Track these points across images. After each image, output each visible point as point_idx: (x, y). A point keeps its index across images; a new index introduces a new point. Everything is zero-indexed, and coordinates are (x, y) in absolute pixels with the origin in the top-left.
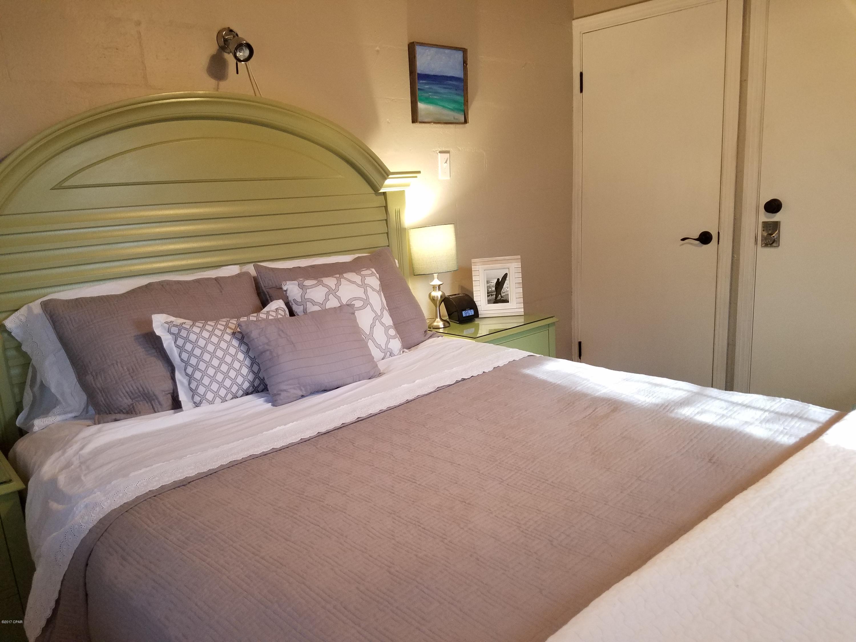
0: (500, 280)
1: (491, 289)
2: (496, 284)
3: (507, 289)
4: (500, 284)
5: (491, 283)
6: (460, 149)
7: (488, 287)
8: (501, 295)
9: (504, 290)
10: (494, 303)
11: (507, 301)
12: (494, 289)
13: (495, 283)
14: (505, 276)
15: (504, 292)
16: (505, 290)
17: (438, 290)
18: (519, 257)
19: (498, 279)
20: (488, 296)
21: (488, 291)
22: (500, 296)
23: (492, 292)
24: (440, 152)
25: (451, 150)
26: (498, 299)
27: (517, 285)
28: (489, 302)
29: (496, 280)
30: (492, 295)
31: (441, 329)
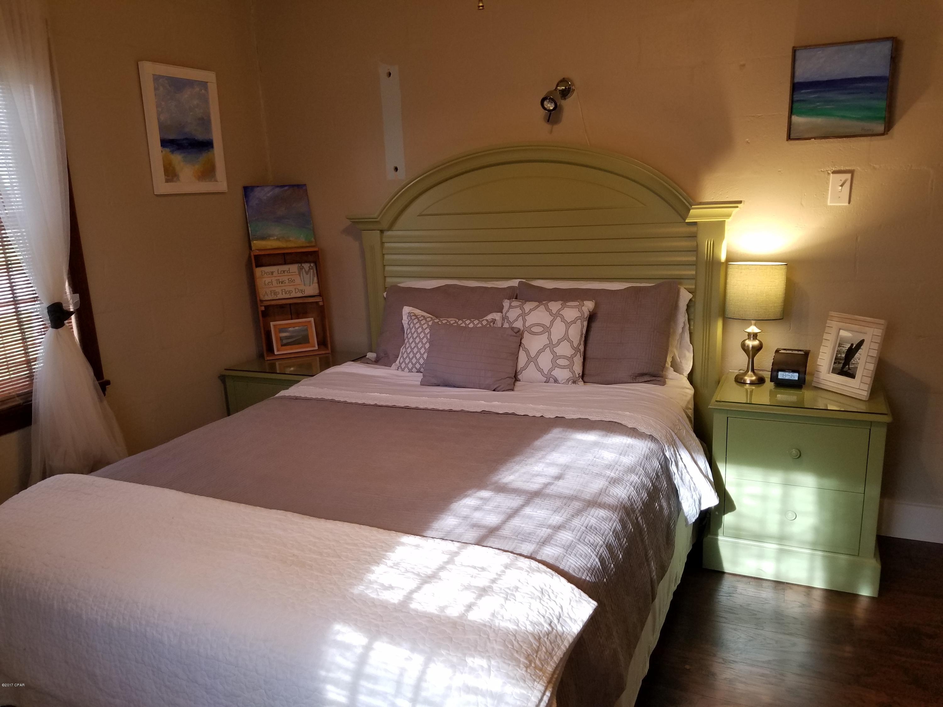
0: (854, 346)
1: (840, 355)
2: (848, 350)
3: (858, 361)
4: (852, 352)
6: (877, 166)
7: (839, 352)
8: (849, 366)
9: (854, 361)
10: (838, 374)
11: (852, 376)
12: (843, 355)
13: (847, 348)
14: (861, 343)
15: (854, 363)
16: (856, 360)
17: (752, 339)
18: (882, 322)
19: (852, 345)
20: (835, 363)
21: (837, 356)
23: (841, 359)
24: (834, 172)
25: (858, 169)
26: (845, 370)
27: (869, 359)
29: (849, 346)
30: (839, 363)
31: (747, 385)
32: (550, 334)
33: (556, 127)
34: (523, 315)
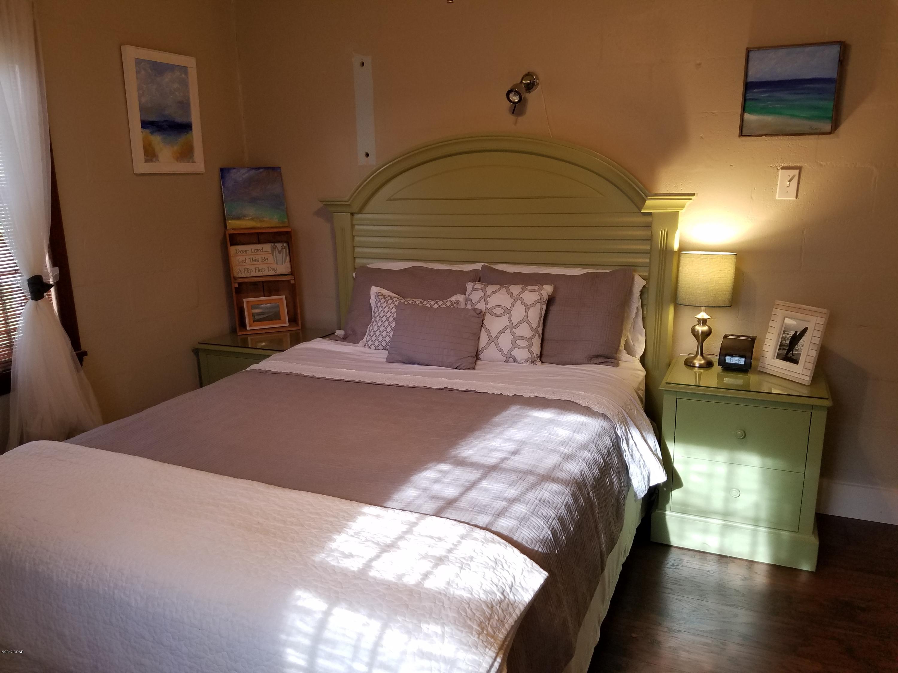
0: (798, 333)
1: (784, 342)
2: (792, 337)
3: (801, 347)
4: (796, 339)
5: (788, 334)
6: (824, 163)
7: (784, 339)
8: (793, 352)
9: (797, 347)
10: (782, 360)
11: (796, 362)
12: (788, 342)
13: (791, 335)
14: (805, 331)
15: (797, 350)
16: (799, 347)
17: (702, 325)
18: (825, 311)
19: (796, 332)
20: (779, 349)
21: (781, 342)
22: (791, 353)
23: (785, 346)
24: (783, 168)
25: (805, 165)
26: (789, 355)
27: (812, 346)
28: (779, 357)
29: (793, 333)
30: (784, 349)
32: (510, 317)
33: (520, 119)
34: (486, 297)
